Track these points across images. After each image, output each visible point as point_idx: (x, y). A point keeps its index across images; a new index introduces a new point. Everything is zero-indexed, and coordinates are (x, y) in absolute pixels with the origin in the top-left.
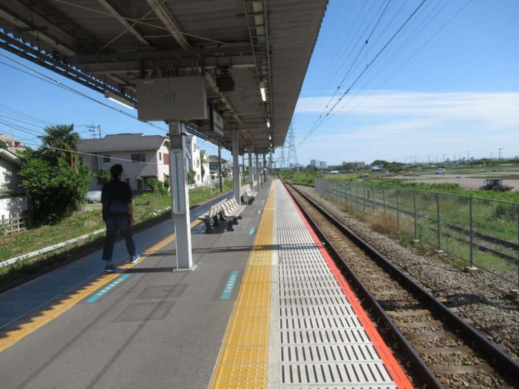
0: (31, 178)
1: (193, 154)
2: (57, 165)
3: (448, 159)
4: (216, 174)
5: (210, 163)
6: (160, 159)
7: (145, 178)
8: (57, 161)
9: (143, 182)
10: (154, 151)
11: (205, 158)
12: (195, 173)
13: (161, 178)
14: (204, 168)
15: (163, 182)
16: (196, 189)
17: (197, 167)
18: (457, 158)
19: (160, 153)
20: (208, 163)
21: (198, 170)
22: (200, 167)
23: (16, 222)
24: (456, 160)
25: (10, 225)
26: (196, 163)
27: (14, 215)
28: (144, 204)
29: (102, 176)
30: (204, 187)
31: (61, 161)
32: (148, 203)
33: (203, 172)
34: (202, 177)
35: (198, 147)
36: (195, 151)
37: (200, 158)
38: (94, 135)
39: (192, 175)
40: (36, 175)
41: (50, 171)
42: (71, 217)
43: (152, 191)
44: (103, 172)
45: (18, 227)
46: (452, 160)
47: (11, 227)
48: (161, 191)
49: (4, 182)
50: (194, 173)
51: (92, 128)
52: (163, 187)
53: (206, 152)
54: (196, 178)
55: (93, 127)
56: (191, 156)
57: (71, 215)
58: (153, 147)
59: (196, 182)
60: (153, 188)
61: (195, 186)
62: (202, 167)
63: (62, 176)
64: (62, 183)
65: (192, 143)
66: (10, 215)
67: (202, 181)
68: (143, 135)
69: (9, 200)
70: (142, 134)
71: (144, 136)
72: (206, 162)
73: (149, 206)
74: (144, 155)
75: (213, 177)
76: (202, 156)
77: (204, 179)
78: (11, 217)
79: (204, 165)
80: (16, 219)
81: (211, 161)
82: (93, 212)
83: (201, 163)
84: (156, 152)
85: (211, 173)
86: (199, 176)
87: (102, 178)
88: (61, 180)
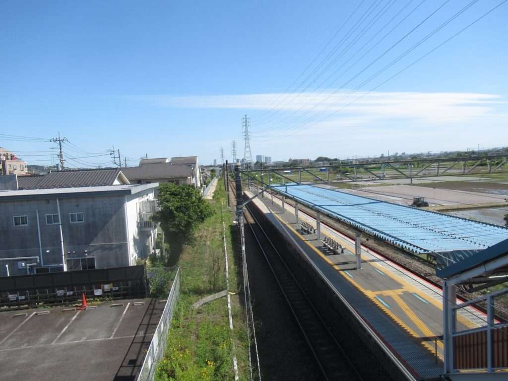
3: (383, 155)
18: (391, 154)
24: (390, 155)
46: (386, 155)
55: (113, 151)
65: (197, 164)
74: (178, 181)
84: (187, 179)
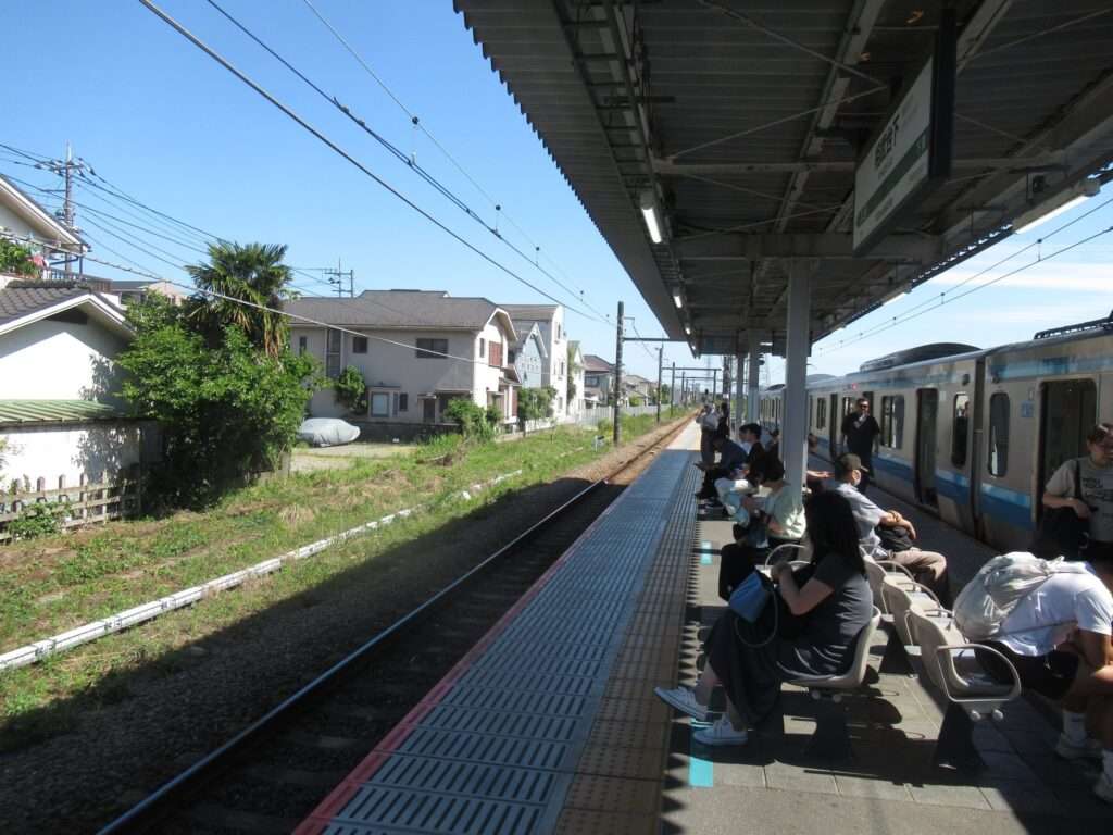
0: (148, 377)
1: (554, 347)
2: (220, 346)
4: (595, 399)
5: (587, 372)
6: (482, 354)
7: (445, 397)
8: (223, 335)
9: (437, 406)
10: (470, 333)
11: (577, 359)
12: (555, 392)
13: (480, 400)
14: (575, 382)
15: (486, 408)
16: (553, 428)
17: (560, 379)
19: (482, 341)
20: (583, 372)
21: (561, 387)
22: (565, 379)
23: (99, 496)
25: (82, 505)
26: (558, 368)
27: (94, 477)
28: (438, 463)
29: (345, 383)
30: (572, 425)
31: (234, 337)
32: (447, 461)
33: (571, 392)
34: (568, 403)
35: (564, 334)
36: (557, 342)
37: (566, 358)
38: (340, 291)
39: (548, 396)
40: (162, 371)
41: (202, 362)
42: (253, 490)
43: (460, 428)
44: (349, 375)
45: (105, 508)
47: (81, 511)
48: (479, 430)
49: (90, 385)
50: (552, 392)
51: (335, 277)
52: (485, 422)
53: (580, 345)
54: (555, 405)
55: (339, 275)
56: (549, 353)
57: (252, 483)
58: (467, 324)
59: (556, 414)
60: (460, 422)
61: (552, 422)
62: (570, 379)
63: (233, 376)
64: (232, 395)
65: (553, 324)
66: (82, 477)
67: (567, 413)
68: (446, 296)
69: (85, 433)
70: (445, 292)
71: (449, 298)
72: (578, 369)
73: (449, 469)
74: (446, 341)
75: (589, 405)
76: (570, 356)
77: (571, 408)
78: (86, 479)
79: (573, 375)
80: (98, 487)
81: (588, 368)
82: (312, 477)
83: (569, 369)
84: (475, 336)
85: (587, 395)
86: (561, 399)
87: (346, 390)
88: (230, 388)
